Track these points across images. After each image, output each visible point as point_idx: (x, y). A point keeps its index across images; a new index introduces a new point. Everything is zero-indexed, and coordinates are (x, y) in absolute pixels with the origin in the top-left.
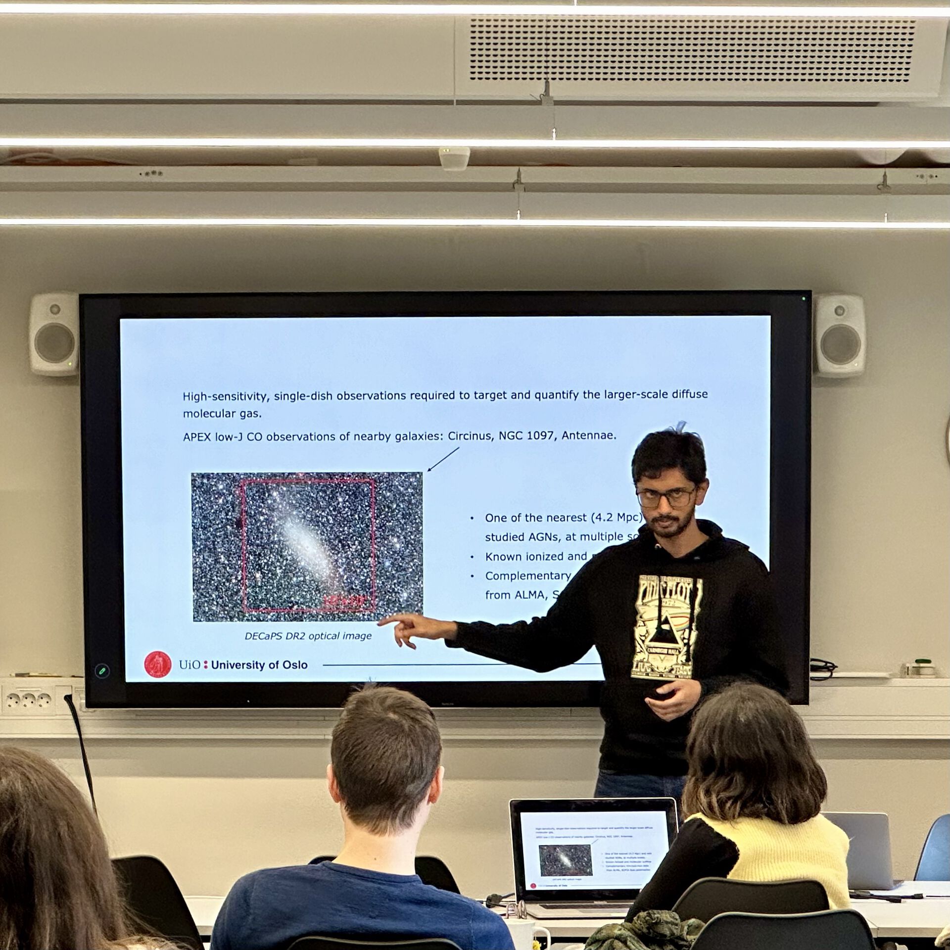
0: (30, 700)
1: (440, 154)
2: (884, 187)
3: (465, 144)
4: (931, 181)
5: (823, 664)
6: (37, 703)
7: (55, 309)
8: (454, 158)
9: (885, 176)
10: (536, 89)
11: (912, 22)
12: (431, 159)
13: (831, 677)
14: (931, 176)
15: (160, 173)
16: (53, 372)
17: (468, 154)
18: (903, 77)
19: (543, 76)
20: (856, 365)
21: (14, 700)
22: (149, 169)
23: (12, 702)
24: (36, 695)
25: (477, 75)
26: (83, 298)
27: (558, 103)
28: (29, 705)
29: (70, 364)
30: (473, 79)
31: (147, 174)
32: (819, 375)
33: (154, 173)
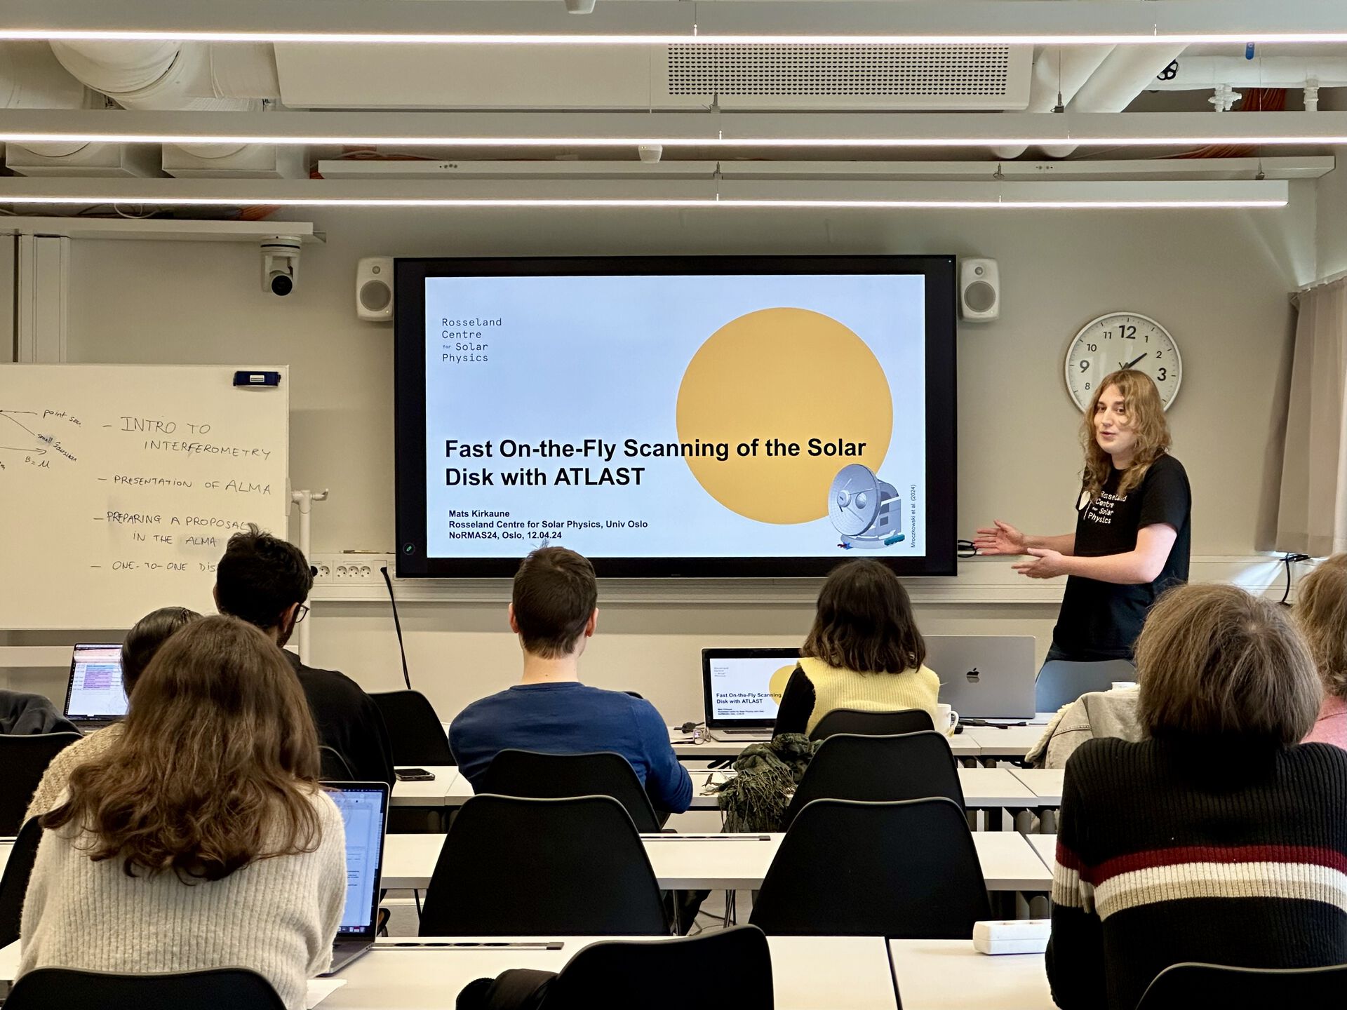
0: (354, 571)
1: (639, 150)
2: (999, 176)
3: (658, 143)
4: (1048, 172)
5: (969, 544)
6: (360, 575)
7: (376, 270)
8: (650, 153)
9: (999, 166)
10: (707, 101)
11: (1006, 49)
12: (631, 154)
13: (975, 554)
14: (1048, 168)
15: (456, 166)
16: (372, 318)
17: (661, 150)
18: (1001, 91)
19: (713, 91)
20: (992, 312)
21: (342, 571)
22: (447, 163)
23: (340, 573)
24: (359, 568)
25: (674, 91)
26: (397, 261)
27: (723, 112)
28: (354, 575)
29: (387, 312)
30: (671, 93)
31: (446, 167)
32: (965, 320)
33: (451, 166)
